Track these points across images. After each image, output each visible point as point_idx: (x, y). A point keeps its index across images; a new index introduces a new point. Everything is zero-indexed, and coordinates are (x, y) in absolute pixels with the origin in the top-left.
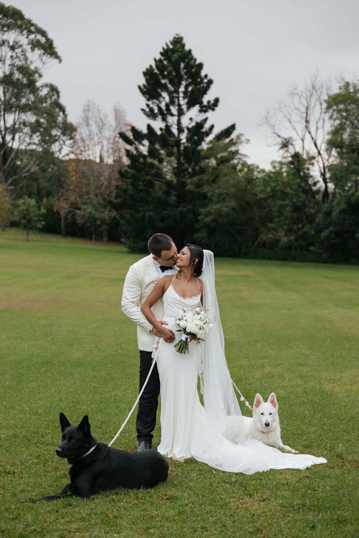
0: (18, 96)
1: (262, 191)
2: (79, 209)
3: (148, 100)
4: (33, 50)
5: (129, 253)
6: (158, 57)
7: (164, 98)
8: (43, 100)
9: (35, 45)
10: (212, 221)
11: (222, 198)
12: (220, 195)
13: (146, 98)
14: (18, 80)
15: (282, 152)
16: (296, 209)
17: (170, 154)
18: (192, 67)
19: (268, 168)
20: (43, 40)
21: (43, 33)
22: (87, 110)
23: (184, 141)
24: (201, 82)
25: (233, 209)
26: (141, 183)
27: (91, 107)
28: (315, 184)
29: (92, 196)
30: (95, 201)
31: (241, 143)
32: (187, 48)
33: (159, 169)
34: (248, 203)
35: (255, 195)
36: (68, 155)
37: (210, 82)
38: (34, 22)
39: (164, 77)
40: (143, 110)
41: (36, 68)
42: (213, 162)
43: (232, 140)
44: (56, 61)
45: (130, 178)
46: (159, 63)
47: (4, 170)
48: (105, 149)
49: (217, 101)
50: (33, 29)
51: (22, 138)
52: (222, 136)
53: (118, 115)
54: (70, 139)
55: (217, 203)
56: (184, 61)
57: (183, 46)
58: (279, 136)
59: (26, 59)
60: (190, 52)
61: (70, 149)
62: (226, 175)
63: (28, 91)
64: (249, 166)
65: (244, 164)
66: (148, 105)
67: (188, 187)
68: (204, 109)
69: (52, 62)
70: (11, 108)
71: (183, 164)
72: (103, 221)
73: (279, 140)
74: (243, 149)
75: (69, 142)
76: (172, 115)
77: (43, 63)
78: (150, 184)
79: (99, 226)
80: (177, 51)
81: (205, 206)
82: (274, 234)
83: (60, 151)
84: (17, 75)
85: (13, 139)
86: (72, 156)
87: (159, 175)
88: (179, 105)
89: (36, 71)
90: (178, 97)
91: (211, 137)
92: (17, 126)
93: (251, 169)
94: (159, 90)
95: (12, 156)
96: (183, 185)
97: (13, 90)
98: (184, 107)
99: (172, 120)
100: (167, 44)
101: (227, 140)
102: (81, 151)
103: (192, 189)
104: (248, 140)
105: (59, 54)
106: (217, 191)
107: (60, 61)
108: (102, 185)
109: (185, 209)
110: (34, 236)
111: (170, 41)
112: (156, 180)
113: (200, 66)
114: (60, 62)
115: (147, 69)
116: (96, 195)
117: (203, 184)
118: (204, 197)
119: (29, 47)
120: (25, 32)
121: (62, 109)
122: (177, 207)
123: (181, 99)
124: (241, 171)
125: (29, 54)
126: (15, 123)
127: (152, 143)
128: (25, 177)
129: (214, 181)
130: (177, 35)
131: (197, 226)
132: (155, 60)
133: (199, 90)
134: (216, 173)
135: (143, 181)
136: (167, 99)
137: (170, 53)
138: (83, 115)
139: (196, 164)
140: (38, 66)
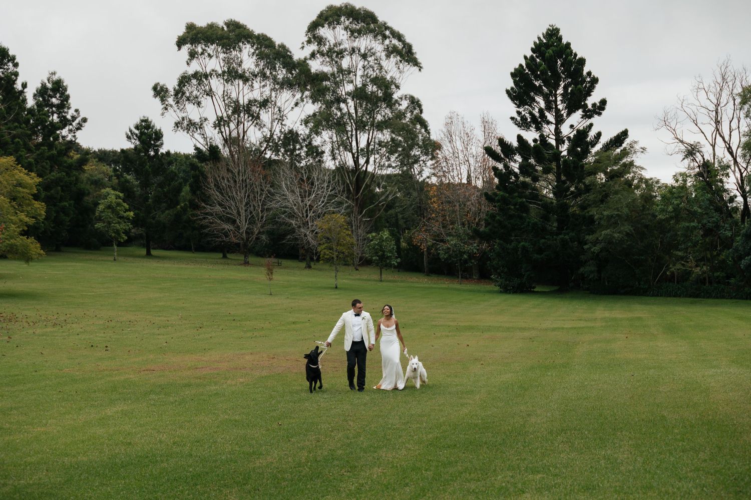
0: (371, 112)
1: (662, 211)
2: (442, 241)
3: (519, 107)
4: (388, 56)
5: (501, 292)
6: (529, 54)
7: (538, 103)
8: (401, 115)
9: (391, 51)
10: (602, 250)
11: (613, 221)
12: (610, 217)
13: (516, 104)
14: (372, 92)
15: (687, 161)
16: (708, 232)
17: (547, 171)
18: (571, 63)
19: (670, 181)
20: (399, 45)
21: (399, 37)
22: (449, 123)
23: (565, 153)
24: (584, 81)
25: (627, 234)
26: (512, 207)
27: (454, 120)
28: (732, 199)
29: (458, 226)
30: (461, 231)
31: (635, 152)
32: (564, 41)
33: (535, 189)
34: (646, 226)
35: (654, 216)
36: (428, 177)
37: (595, 81)
38: (389, 24)
39: (537, 78)
40: (512, 118)
41: (391, 77)
42: (601, 177)
43: (625, 149)
44: (416, 68)
45: (498, 201)
46: (530, 61)
47: (357, 199)
48: (472, 169)
49: (603, 102)
50: (387, 33)
51: (377, 161)
52: (612, 146)
53: (487, 127)
54: (431, 159)
55: (607, 228)
56: (560, 57)
57: (560, 39)
58: (682, 142)
59: (381, 68)
60: (568, 44)
61: (433, 171)
62: (616, 193)
63: (384, 106)
64: (647, 181)
65: (641, 179)
66: (519, 113)
67: (571, 210)
68: (588, 114)
69: (410, 70)
70: (364, 126)
71: (564, 182)
72: (471, 256)
73: (683, 148)
74: (638, 160)
75: (430, 163)
76: (548, 123)
77: (400, 72)
78: (524, 208)
79: (466, 261)
80: (552, 45)
81: (592, 232)
82: (683, 265)
83: (420, 173)
84: (371, 88)
85: (367, 162)
86: (434, 180)
87: (536, 196)
88: (558, 111)
89: (393, 81)
90: (556, 101)
91: (598, 147)
92: (371, 147)
93: (649, 184)
94: (532, 94)
95: (367, 180)
96: (564, 207)
97: (366, 105)
98: (564, 113)
99: (549, 129)
100: (539, 38)
101: (618, 150)
102: (444, 172)
103: (577, 212)
104: (644, 149)
105: (419, 60)
106: (605, 213)
107: (420, 68)
108: (468, 212)
109: (567, 237)
110: (387, 275)
111: (543, 34)
112: (530, 203)
113: (582, 62)
114: (420, 70)
115: (515, 69)
116: (463, 224)
117: (589, 205)
118: (591, 220)
119: (383, 54)
120: (380, 37)
121: (424, 124)
122: (557, 234)
123: (559, 103)
124: (637, 187)
125: (384, 63)
126: (368, 144)
127: (525, 159)
128: (383, 205)
129: (602, 201)
130: (552, 26)
131: (583, 257)
132: (525, 57)
133: (580, 91)
134: (605, 191)
135: (515, 205)
136: (542, 104)
137: (543, 48)
138: (445, 130)
139: (580, 181)
140: (394, 75)
